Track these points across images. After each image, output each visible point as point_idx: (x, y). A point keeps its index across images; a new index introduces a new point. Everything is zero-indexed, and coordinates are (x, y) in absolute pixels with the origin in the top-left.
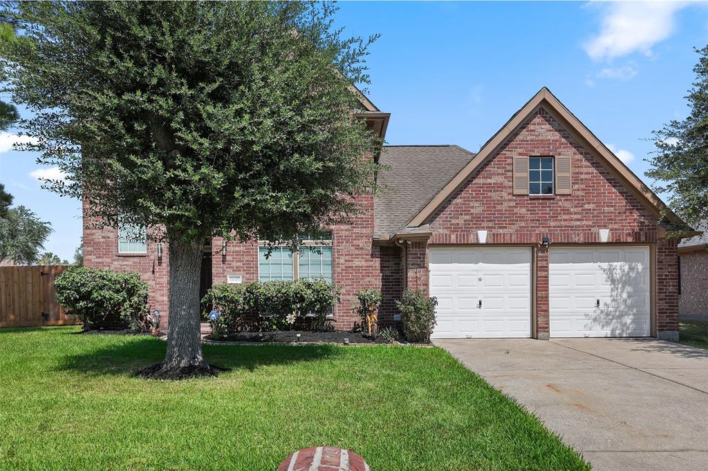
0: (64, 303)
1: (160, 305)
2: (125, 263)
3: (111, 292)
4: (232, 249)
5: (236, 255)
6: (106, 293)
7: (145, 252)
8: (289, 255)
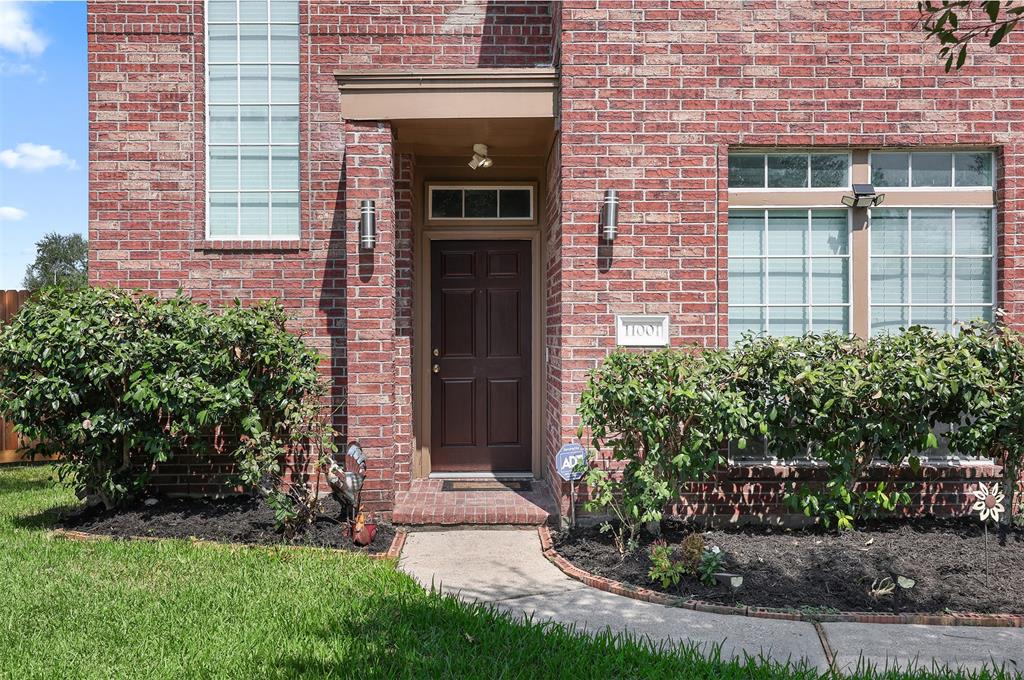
0: (25, 422)
1: (364, 422)
2: (228, 274)
3: (196, 379)
4: (635, 217)
5: (649, 242)
6: (181, 385)
7: (293, 237)
8: (831, 240)
